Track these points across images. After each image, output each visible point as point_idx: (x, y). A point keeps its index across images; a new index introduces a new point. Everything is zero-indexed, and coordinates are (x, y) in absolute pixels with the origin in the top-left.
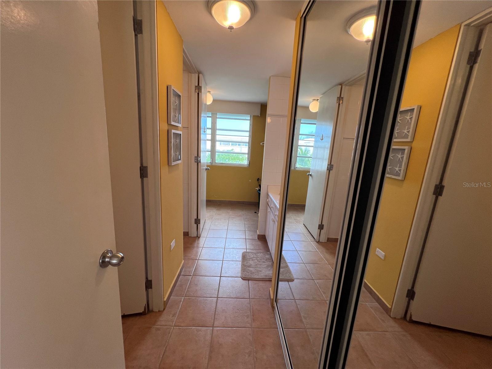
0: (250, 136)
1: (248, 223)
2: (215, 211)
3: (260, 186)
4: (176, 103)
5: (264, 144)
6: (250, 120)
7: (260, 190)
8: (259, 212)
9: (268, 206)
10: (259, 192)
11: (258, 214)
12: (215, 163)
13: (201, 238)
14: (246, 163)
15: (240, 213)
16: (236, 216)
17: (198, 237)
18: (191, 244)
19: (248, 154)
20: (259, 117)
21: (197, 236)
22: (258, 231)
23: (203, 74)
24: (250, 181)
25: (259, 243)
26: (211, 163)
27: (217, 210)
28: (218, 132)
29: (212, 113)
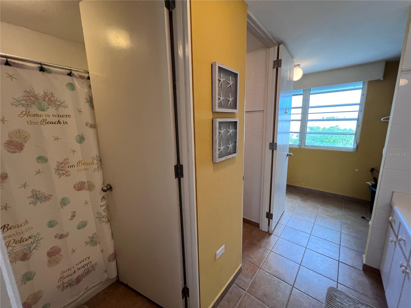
0: (360, 111)
1: (347, 233)
2: (299, 201)
3: (376, 180)
4: (229, 84)
5: (388, 119)
6: (363, 89)
7: (375, 186)
8: (370, 218)
9: (390, 225)
10: (374, 189)
11: (368, 221)
12: (305, 145)
13: (272, 236)
14: (352, 147)
15: (337, 212)
16: (328, 216)
17: (269, 234)
18: (259, 241)
19: (356, 135)
20: (382, 81)
21: (268, 232)
22: (364, 255)
23: (285, 45)
24: (357, 170)
25: (365, 280)
26: (299, 145)
27: (302, 200)
28: (310, 110)
29: (304, 90)
